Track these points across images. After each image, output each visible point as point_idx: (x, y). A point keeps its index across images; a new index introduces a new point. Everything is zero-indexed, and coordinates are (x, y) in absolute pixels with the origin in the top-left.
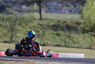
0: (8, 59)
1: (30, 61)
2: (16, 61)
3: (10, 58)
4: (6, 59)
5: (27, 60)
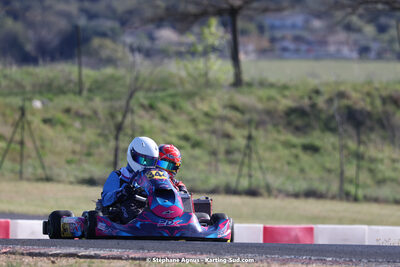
0: (101, 253)
2: (134, 259)
4: (92, 253)
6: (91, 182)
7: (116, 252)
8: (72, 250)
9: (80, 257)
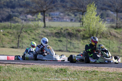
0: (16, 63)
1: (35, 64)
3: (18, 62)
5: (32, 63)
6: (13, 48)
7: (19, 63)
8: (9, 62)
9: (11, 64)
